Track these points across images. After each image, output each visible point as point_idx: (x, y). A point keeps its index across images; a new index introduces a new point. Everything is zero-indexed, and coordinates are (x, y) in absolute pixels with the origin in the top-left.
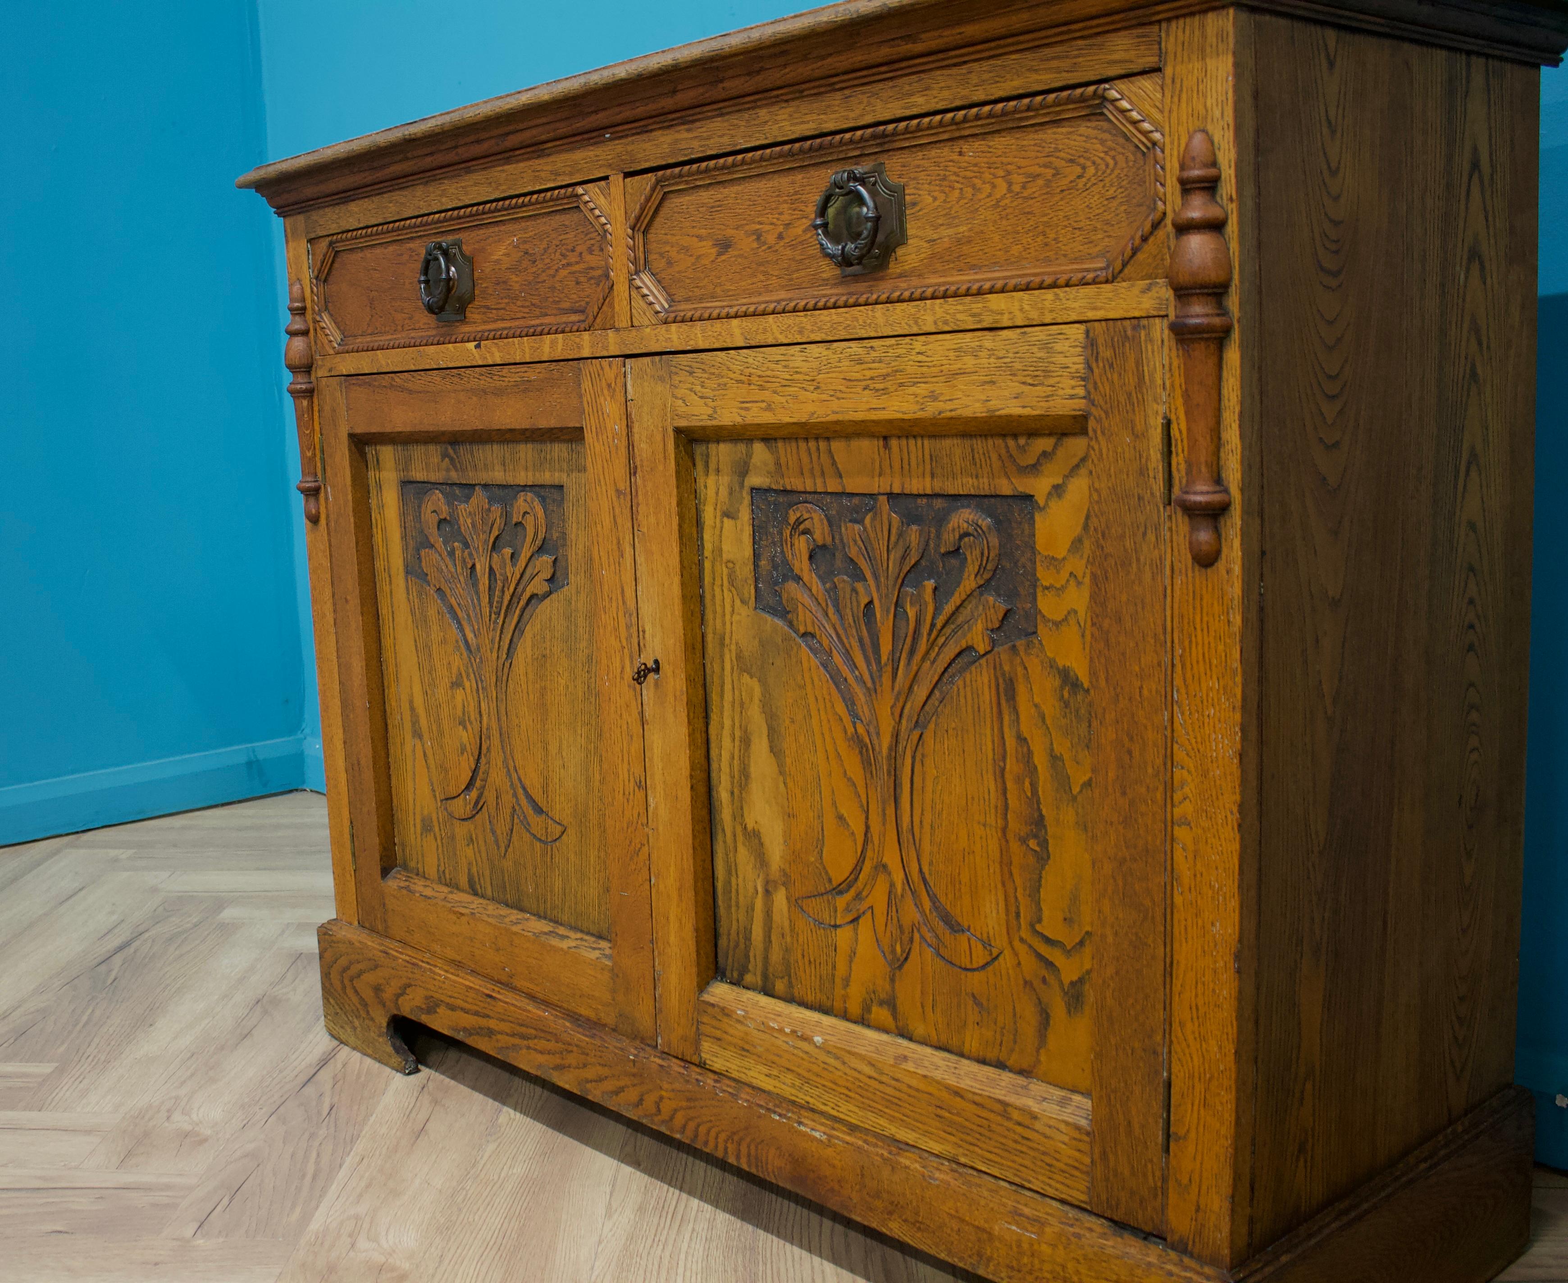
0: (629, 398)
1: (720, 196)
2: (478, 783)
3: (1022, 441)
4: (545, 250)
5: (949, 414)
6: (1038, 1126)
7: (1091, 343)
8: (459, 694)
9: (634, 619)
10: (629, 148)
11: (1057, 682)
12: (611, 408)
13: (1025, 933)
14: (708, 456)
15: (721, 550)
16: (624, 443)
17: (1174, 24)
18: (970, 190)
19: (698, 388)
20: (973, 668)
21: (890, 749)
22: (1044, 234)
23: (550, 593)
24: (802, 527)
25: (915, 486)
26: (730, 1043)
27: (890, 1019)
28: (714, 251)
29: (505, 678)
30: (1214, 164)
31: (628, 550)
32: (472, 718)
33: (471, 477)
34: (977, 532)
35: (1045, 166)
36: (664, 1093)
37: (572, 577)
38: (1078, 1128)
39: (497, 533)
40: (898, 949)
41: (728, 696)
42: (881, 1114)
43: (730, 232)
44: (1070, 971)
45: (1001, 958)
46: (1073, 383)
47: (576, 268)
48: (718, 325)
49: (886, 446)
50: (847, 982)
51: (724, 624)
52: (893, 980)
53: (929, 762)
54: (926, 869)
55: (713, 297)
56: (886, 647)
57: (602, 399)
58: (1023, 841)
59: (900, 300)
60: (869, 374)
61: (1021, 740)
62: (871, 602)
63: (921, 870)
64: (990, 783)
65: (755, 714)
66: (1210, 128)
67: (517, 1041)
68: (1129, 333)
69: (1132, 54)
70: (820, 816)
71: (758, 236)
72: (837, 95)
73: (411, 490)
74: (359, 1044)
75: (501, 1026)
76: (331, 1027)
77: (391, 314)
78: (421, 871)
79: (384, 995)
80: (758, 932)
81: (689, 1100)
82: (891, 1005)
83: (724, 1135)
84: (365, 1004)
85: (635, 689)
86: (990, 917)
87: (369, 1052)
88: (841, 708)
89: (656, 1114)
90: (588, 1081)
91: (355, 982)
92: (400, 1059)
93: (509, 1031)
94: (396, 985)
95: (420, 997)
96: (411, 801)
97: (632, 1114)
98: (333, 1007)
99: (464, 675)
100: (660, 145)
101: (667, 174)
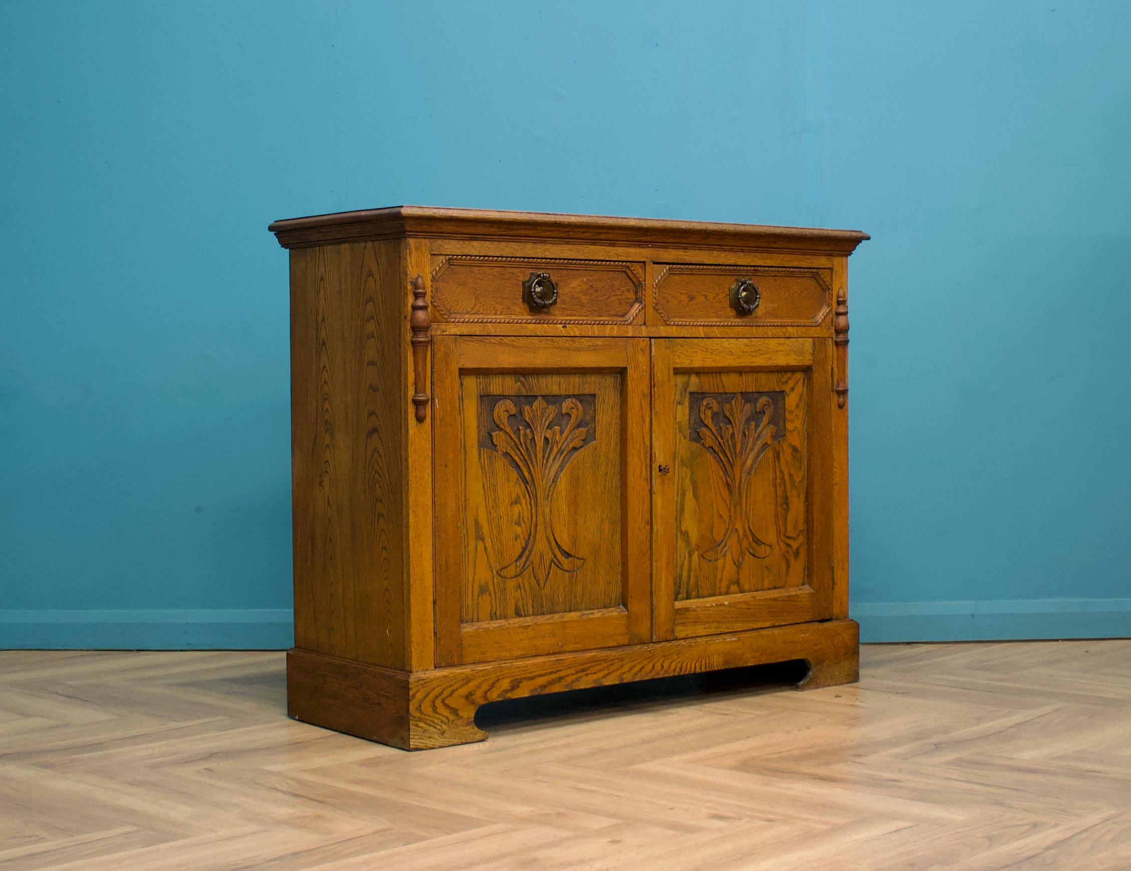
0: (652, 355)
1: (691, 279)
2: (527, 553)
3: (784, 374)
4: (603, 287)
7: (814, 344)
8: (517, 508)
9: (649, 450)
11: (792, 450)
12: (643, 359)
13: (782, 537)
16: (648, 374)
17: (836, 258)
18: (778, 293)
19: (685, 352)
20: (766, 450)
21: (739, 485)
22: (799, 310)
23: (581, 447)
24: (709, 406)
25: (750, 389)
26: (690, 623)
27: (737, 588)
28: (688, 300)
29: (551, 493)
30: (845, 297)
31: (648, 420)
32: (526, 519)
33: (536, 391)
34: (768, 404)
35: (799, 289)
37: (597, 437)
38: (810, 594)
39: (551, 419)
40: (740, 560)
41: (676, 477)
42: (749, 621)
43: (694, 294)
44: (795, 545)
45: (775, 549)
46: (809, 355)
47: (620, 297)
48: (694, 329)
49: (741, 375)
50: (721, 581)
52: (738, 573)
53: (752, 486)
54: (751, 526)
55: (686, 317)
56: (738, 447)
57: (637, 356)
58: (781, 506)
59: (759, 326)
60: (750, 350)
61: (781, 471)
62: (734, 432)
63: (749, 527)
64: (772, 489)
65: (688, 484)
66: (843, 287)
67: (579, 675)
68: (823, 341)
69: (826, 263)
70: (713, 517)
71: (706, 296)
72: (743, 253)
73: (488, 400)
74: (445, 741)
75: (569, 671)
76: (417, 744)
77: (492, 304)
78: (475, 618)
79: (474, 697)
80: (685, 574)
81: (678, 654)
82: (737, 582)
83: (694, 662)
84: (454, 711)
85: (647, 480)
86: (771, 536)
87: (456, 741)
88: (721, 473)
89: (662, 670)
90: (624, 673)
91: (446, 701)
92: (484, 732)
93: (573, 672)
94: (485, 687)
95: (505, 684)
96: (471, 579)
97: (649, 677)
98: (422, 728)
99: (521, 496)
100: (671, 255)
101: (674, 267)
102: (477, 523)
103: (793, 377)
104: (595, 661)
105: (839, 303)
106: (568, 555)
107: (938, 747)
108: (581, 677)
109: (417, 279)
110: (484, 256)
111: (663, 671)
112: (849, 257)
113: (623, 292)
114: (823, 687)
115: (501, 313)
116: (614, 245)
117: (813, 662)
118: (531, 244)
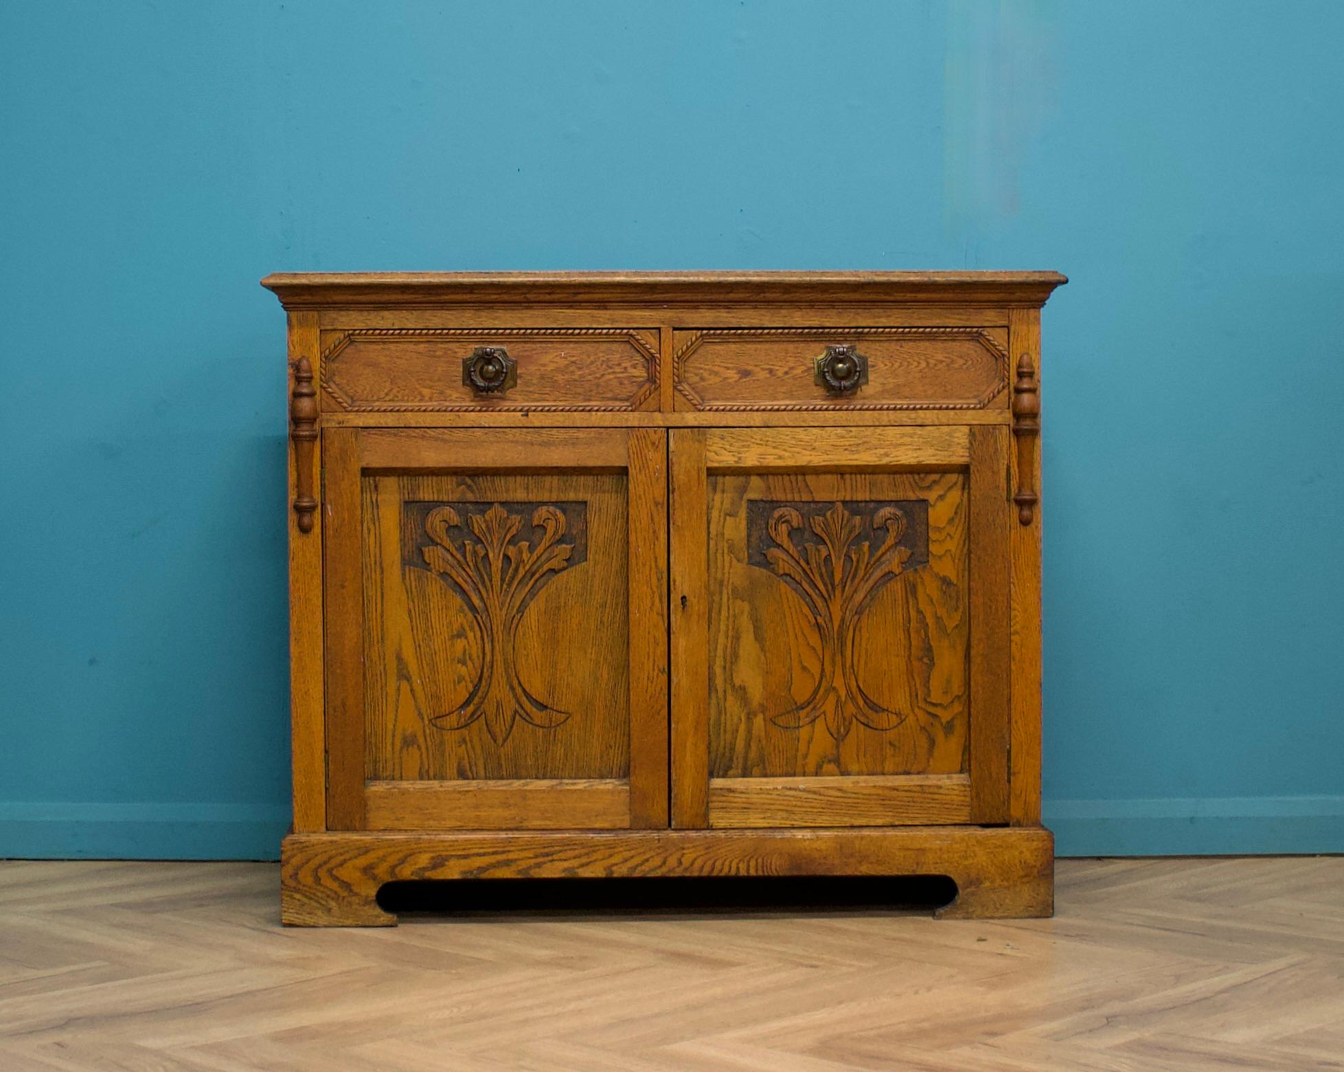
0: (670, 450)
1: (744, 348)
2: (476, 700)
3: (922, 476)
4: (592, 363)
5: (895, 463)
6: (941, 791)
7: (972, 434)
8: (460, 644)
9: (665, 575)
10: (680, 315)
11: (940, 583)
12: (654, 456)
13: (922, 704)
14: (716, 483)
15: (723, 534)
16: (664, 475)
17: (1015, 311)
18: (906, 363)
19: (728, 447)
20: (892, 582)
21: (840, 626)
22: (945, 386)
23: (564, 569)
24: (783, 520)
25: (860, 496)
26: (733, 808)
27: (836, 769)
28: (737, 376)
29: (514, 625)
30: (1032, 367)
31: (663, 536)
32: (474, 657)
33: (490, 497)
34: (895, 518)
35: (946, 357)
36: (685, 851)
37: (590, 556)
38: (964, 785)
39: (515, 532)
40: (842, 729)
41: (724, 613)
42: (845, 815)
43: (750, 368)
44: (945, 716)
45: (907, 719)
46: (962, 450)
47: (621, 375)
49: (842, 478)
50: (805, 756)
51: (723, 574)
52: (838, 747)
53: (864, 630)
54: (861, 686)
55: (736, 399)
56: (838, 576)
57: (646, 451)
58: (921, 660)
59: (867, 409)
60: (847, 443)
61: (919, 612)
62: (829, 555)
63: (858, 686)
64: (901, 634)
65: (745, 622)
66: (1030, 352)
67: (541, 860)
68: (991, 430)
69: (996, 319)
70: (790, 669)
71: (771, 371)
72: (835, 310)
73: (416, 509)
74: (334, 920)
75: (523, 854)
76: (292, 919)
77: (416, 389)
78: (397, 774)
79: (376, 871)
80: (740, 744)
81: (707, 848)
82: (837, 761)
83: (736, 860)
84: (347, 886)
85: (663, 616)
86: (901, 700)
87: (348, 922)
88: (806, 610)
89: (678, 867)
90: (613, 865)
91: (334, 872)
92: (390, 916)
93: (531, 855)
94: (392, 860)
95: (424, 860)
96: (390, 726)
97: (658, 873)
98: (299, 900)
99: (467, 628)
100: (705, 317)
101: (710, 334)
102: (399, 658)
103: (944, 480)
104: (568, 844)
105: (1020, 375)
106: (542, 706)
107: (1111, 1021)
108: (544, 863)
109: (300, 361)
110: (402, 329)
111: (682, 868)
112: (1042, 309)
113: (625, 368)
114: (981, 918)
115: (431, 399)
116: (606, 308)
117: (959, 882)
118: (472, 312)
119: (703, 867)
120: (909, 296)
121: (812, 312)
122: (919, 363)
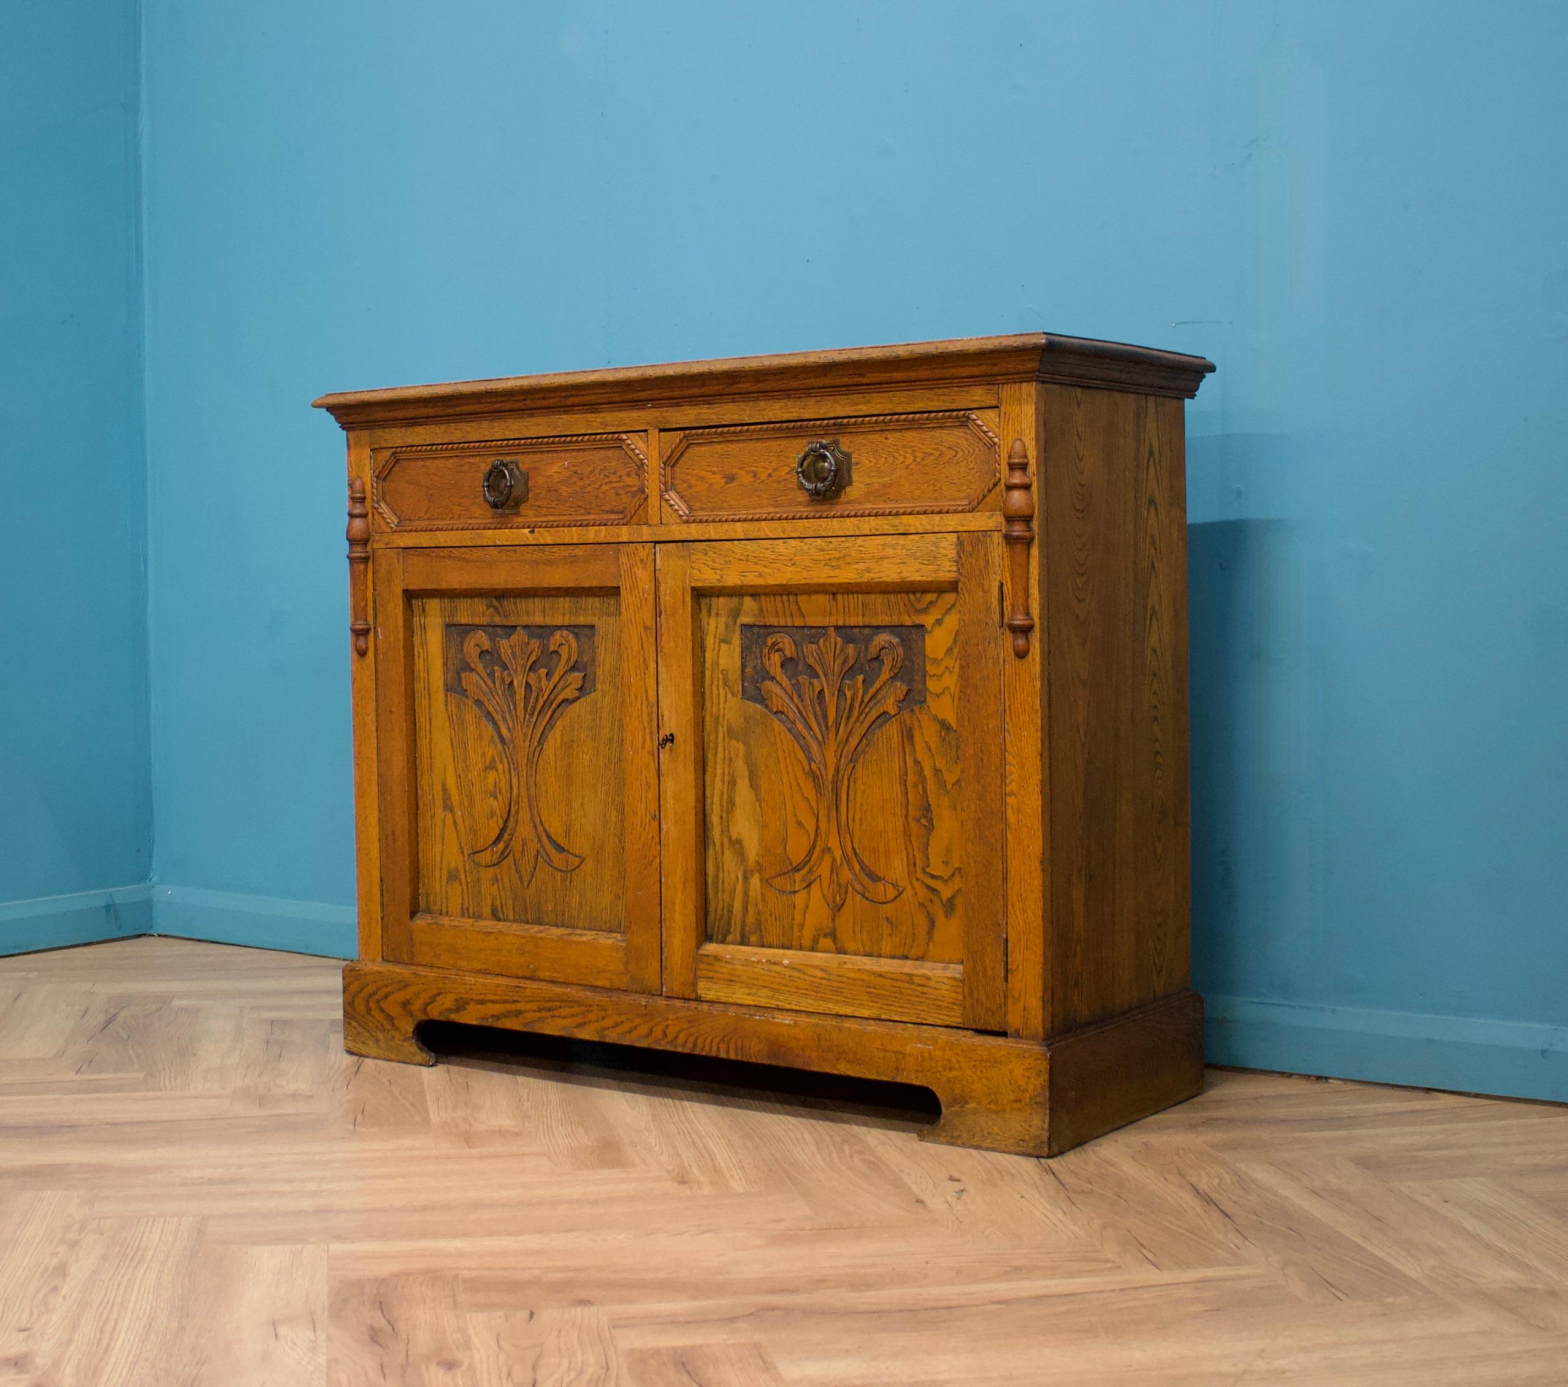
0: (657, 568)
1: (729, 449)
2: (506, 837)
3: (918, 595)
4: (592, 472)
5: (877, 580)
6: (931, 984)
7: (960, 543)
8: (492, 775)
9: (655, 709)
10: (664, 414)
11: (938, 728)
12: (643, 575)
13: (919, 874)
14: (711, 605)
15: (718, 663)
16: (652, 596)
17: (1005, 386)
18: (892, 459)
19: (710, 563)
20: (887, 724)
21: (833, 776)
22: (934, 486)
23: (576, 700)
24: (776, 647)
25: (852, 621)
26: (720, 979)
27: (832, 944)
28: (723, 481)
29: (535, 759)
30: (1026, 457)
31: (652, 666)
32: (503, 791)
33: (512, 621)
34: (891, 646)
35: (935, 449)
36: (669, 1022)
37: (599, 686)
38: (955, 979)
39: (535, 658)
40: (838, 897)
41: (720, 755)
42: (829, 1000)
43: (735, 471)
44: (946, 892)
45: (904, 893)
46: (950, 564)
47: (618, 485)
48: (726, 526)
49: (834, 599)
50: (802, 926)
51: (719, 710)
52: (834, 920)
53: (859, 782)
54: (856, 847)
55: (721, 508)
56: (831, 716)
57: (636, 569)
58: (918, 821)
59: (848, 516)
60: (828, 557)
61: (917, 762)
62: (822, 690)
63: (853, 848)
64: (898, 789)
65: (740, 765)
66: (1023, 439)
67: (543, 1014)
68: (981, 537)
69: (984, 398)
70: (785, 824)
71: (755, 474)
73: (456, 631)
74: (381, 1053)
75: (529, 1006)
76: (350, 1046)
78: (444, 910)
79: (412, 1008)
80: (738, 906)
81: (691, 1023)
82: (833, 935)
83: (717, 1039)
84: (390, 1019)
85: (653, 755)
86: (897, 869)
87: (393, 1056)
88: (801, 755)
89: (663, 1039)
90: (605, 1029)
91: (381, 1004)
92: (424, 1055)
93: (536, 1009)
94: (425, 997)
95: (449, 1001)
96: (438, 858)
97: (643, 1044)
98: (355, 1028)
99: (497, 759)
100: (688, 415)
101: (692, 433)
102: (445, 789)
103: (939, 601)
104: (570, 1002)
105: (1012, 467)
106: (560, 849)
109: (355, 481)
110: (432, 445)
111: (666, 1040)
113: (620, 477)
114: (964, 1145)
115: (458, 517)
116: (596, 411)
117: (942, 1098)
118: (487, 422)
119: (686, 1042)
120: (884, 376)
121: (790, 403)
122: (905, 457)
